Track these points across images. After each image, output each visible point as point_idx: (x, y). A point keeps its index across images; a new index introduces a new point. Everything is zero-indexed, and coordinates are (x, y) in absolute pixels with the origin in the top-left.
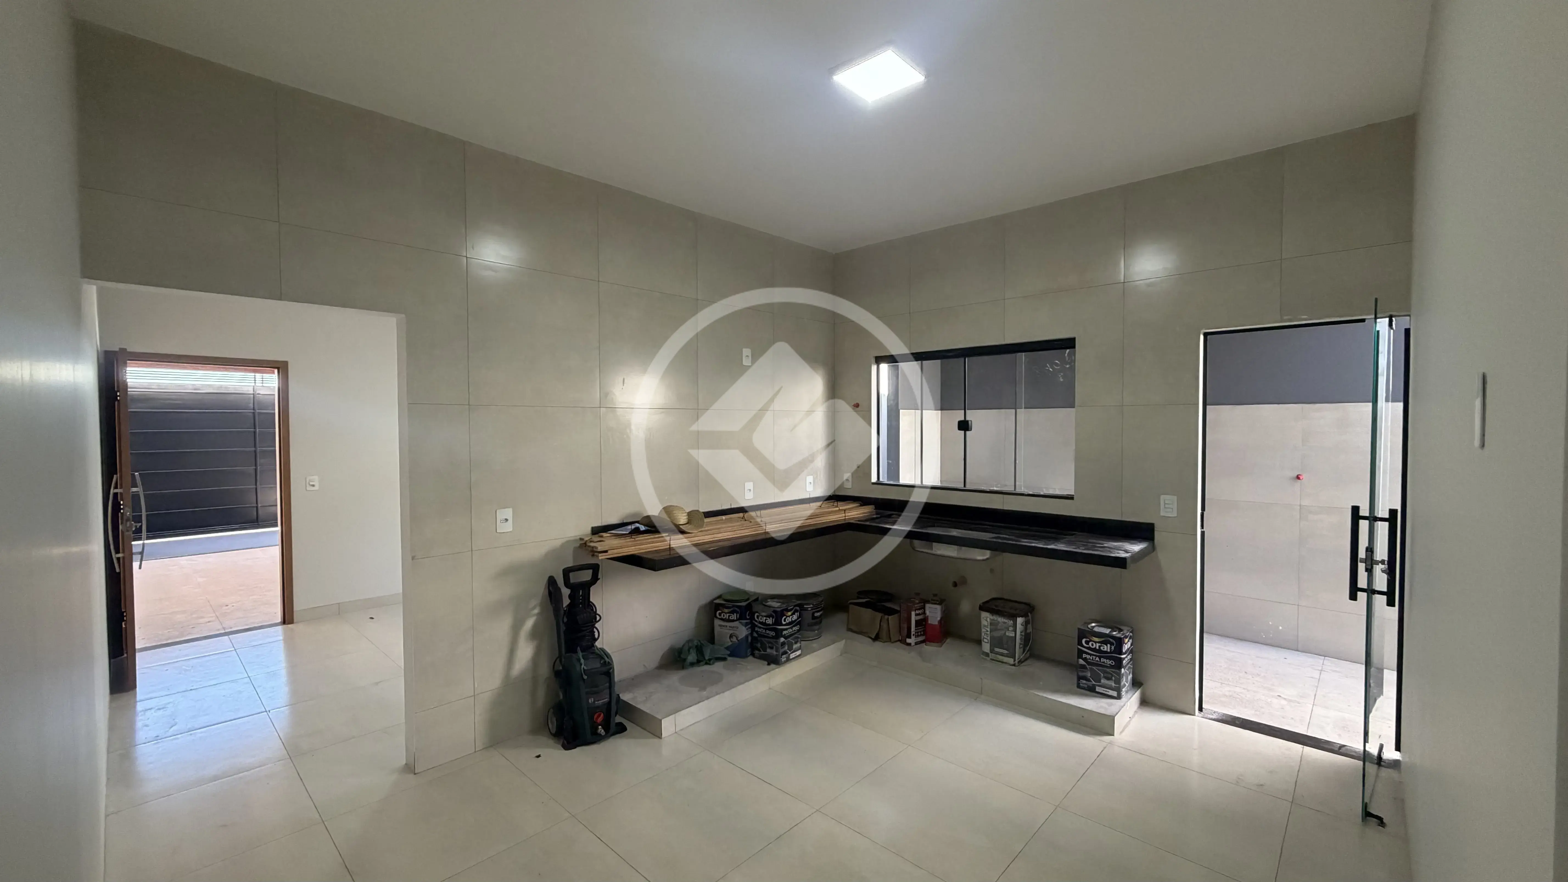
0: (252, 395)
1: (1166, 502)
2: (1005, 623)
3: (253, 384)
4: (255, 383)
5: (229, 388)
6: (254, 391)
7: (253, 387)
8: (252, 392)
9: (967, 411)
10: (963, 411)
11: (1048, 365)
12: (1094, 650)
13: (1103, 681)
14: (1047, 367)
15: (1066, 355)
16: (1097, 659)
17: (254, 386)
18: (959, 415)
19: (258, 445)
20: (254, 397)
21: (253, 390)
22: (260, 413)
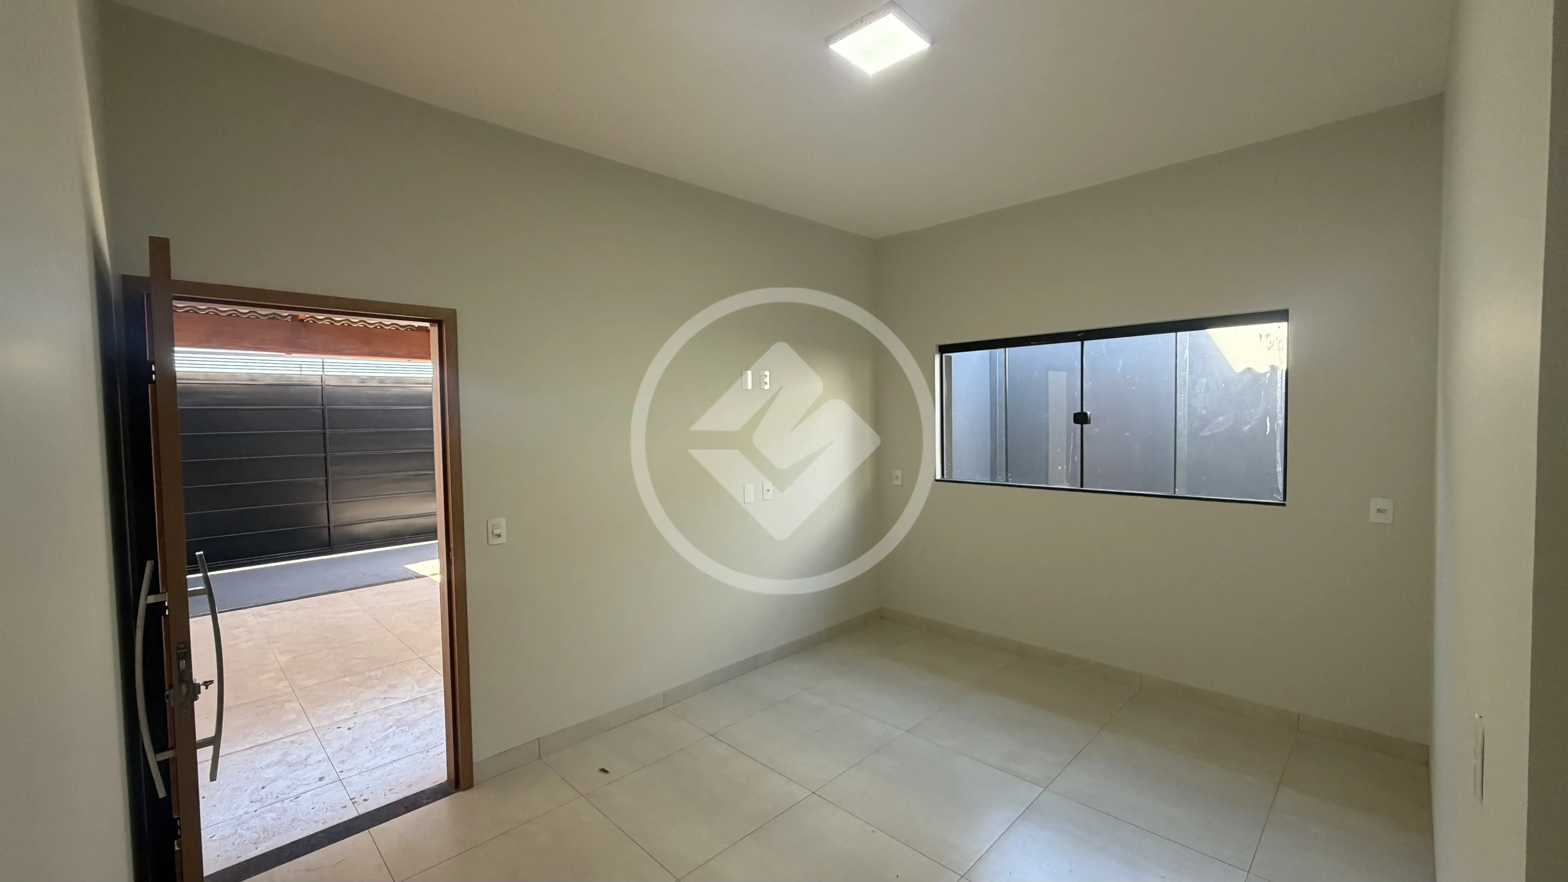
0: (321, 387)
3: (321, 373)
4: (323, 371)
5: (293, 377)
6: (322, 382)
7: (320, 376)
8: (320, 383)
17: (322, 375)
19: (328, 449)
20: (322, 389)
21: (320, 381)
22: (330, 410)
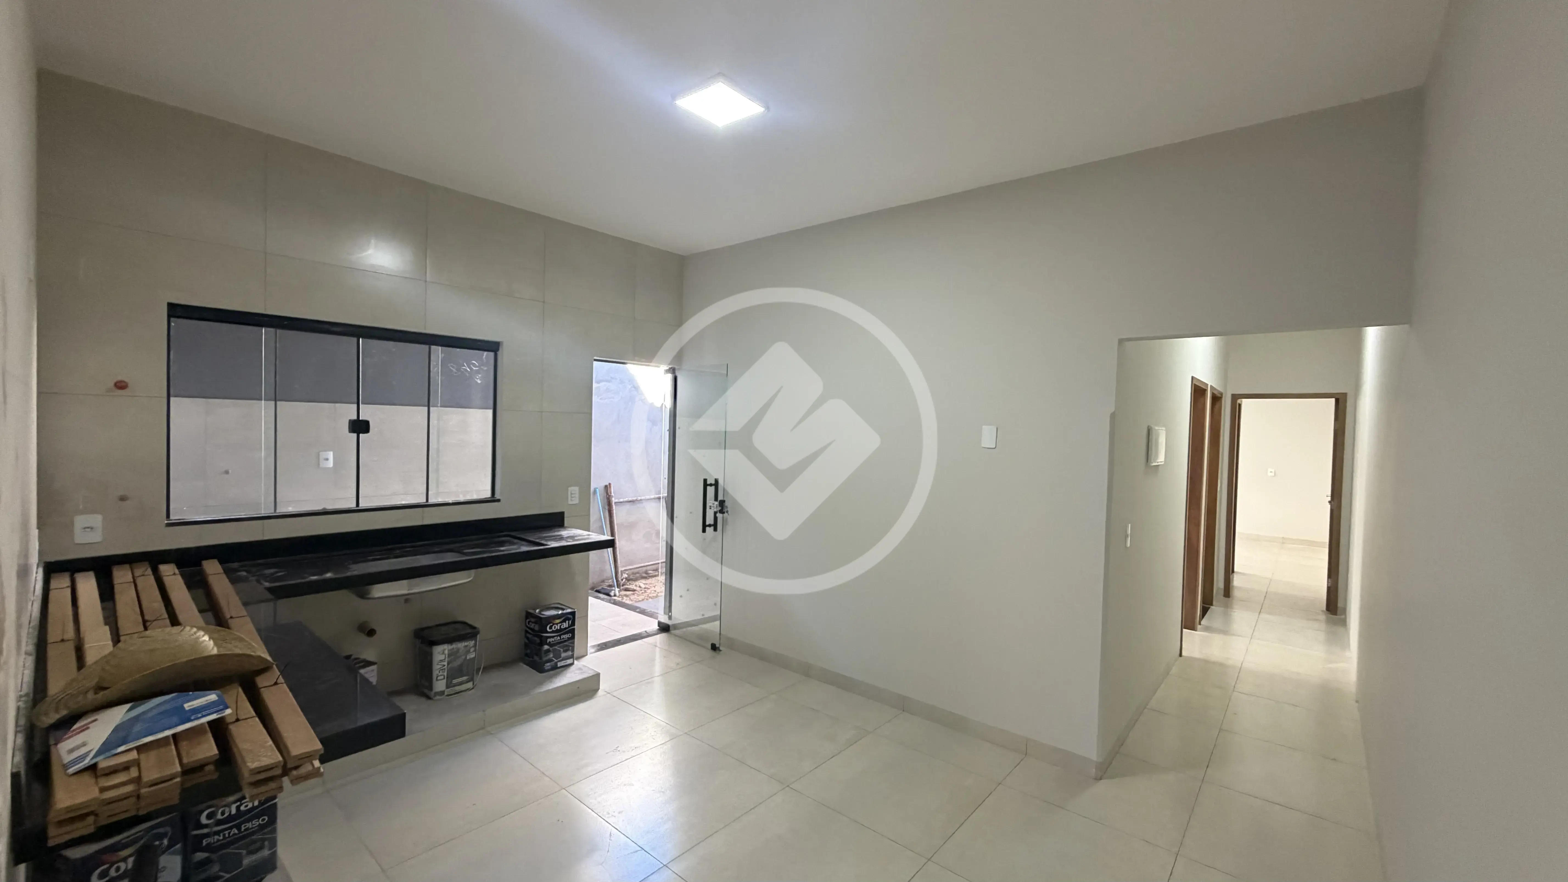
1: (573, 492)
2: (466, 646)
9: (361, 406)
10: (355, 406)
11: (465, 364)
12: (557, 631)
13: (563, 655)
14: (465, 366)
15: (484, 357)
16: (559, 638)
18: (349, 412)
